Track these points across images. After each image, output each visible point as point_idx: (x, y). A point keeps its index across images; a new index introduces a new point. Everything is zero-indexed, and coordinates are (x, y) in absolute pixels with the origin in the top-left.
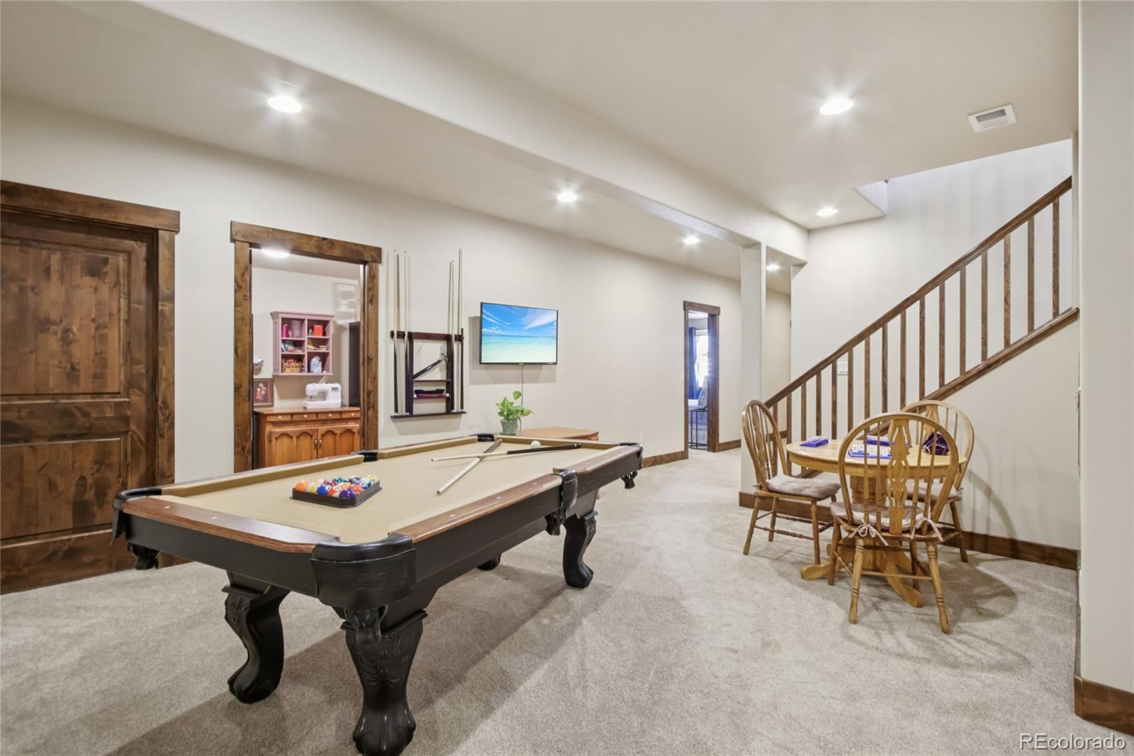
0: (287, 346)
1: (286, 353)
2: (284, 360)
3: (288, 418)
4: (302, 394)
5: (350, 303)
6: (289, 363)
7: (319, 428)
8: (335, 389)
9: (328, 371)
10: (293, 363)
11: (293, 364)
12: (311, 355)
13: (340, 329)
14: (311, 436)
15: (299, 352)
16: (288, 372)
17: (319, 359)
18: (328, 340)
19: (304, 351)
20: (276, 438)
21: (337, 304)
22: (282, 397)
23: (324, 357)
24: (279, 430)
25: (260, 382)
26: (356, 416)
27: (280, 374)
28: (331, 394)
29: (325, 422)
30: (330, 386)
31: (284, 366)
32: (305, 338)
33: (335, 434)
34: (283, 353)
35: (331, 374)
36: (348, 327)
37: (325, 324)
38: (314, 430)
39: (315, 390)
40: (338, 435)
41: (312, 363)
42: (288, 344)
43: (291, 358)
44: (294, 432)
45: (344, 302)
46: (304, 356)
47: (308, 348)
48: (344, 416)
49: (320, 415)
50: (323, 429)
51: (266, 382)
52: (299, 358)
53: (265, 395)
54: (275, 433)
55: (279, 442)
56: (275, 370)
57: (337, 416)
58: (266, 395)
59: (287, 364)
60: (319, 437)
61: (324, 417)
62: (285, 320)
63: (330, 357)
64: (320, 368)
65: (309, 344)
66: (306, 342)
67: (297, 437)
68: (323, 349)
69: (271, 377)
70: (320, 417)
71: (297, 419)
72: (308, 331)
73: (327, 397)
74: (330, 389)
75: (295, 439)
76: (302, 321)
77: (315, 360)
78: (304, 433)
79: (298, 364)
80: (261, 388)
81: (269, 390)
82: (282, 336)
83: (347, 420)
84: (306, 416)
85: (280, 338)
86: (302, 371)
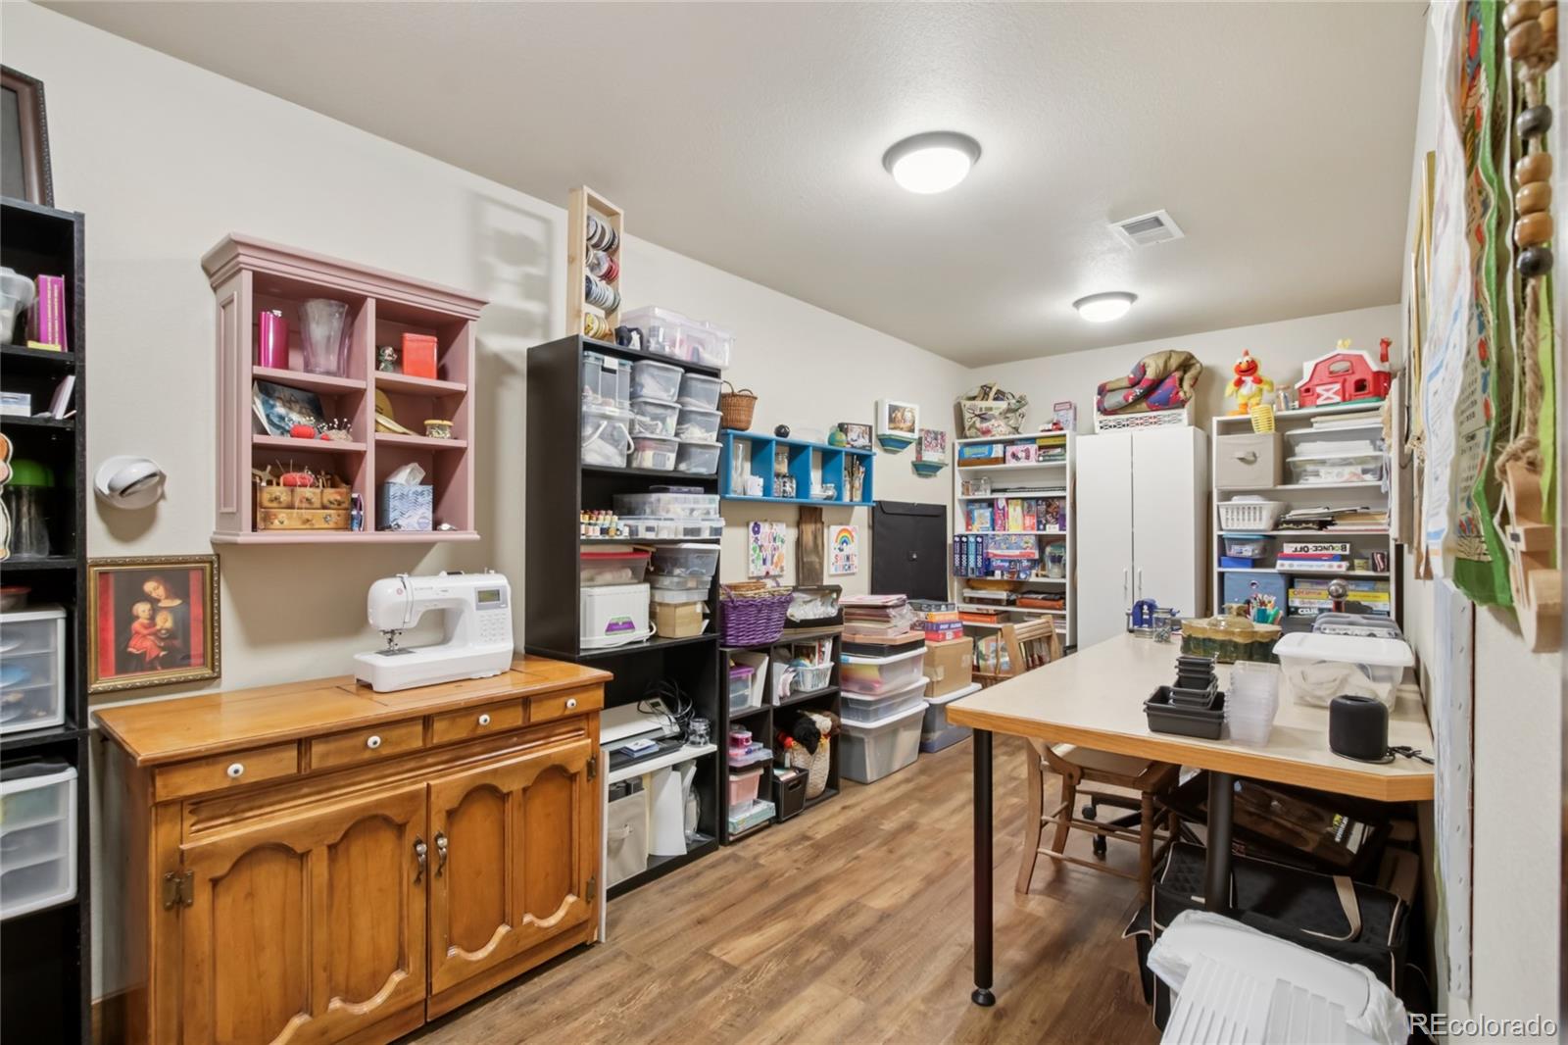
0: (280, 409)
1: (275, 439)
2: (266, 475)
3: (285, 763)
4: (353, 620)
5: (528, 277)
6: (291, 485)
7: (432, 783)
8: (489, 596)
9: (460, 526)
10: (311, 490)
11: (308, 492)
12: (392, 456)
13: (495, 368)
14: (400, 829)
15: (338, 440)
16: (285, 530)
17: (421, 474)
18: (459, 396)
19: (357, 437)
20: (215, 882)
21: (484, 274)
22: (259, 637)
23: (439, 467)
24: (228, 833)
25: (147, 576)
26: (586, 708)
27: (246, 536)
28: (474, 618)
29: (459, 749)
30: (468, 585)
31: (265, 497)
32: (367, 378)
33: (505, 798)
34: (260, 439)
35: (470, 535)
36: (522, 365)
37: (446, 330)
38: (412, 797)
39: (410, 606)
40: (517, 798)
41: (393, 491)
42: (288, 403)
43: (299, 468)
44: (315, 827)
45: (507, 272)
46: (360, 456)
47: (377, 426)
48: (538, 714)
49: (439, 726)
50: (449, 781)
51: (175, 573)
52: (338, 468)
53: (171, 635)
54: (206, 854)
55: (225, 901)
56: (226, 518)
57: (513, 718)
58: (182, 629)
59: (279, 491)
60: (437, 825)
61: (460, 731)
62: (270, 291)
63: (469, 470)
64: (427, 512)
65: (379, 410)
66: (371, 399)
67: (332, 848)
68: (439, 436)
69: (209, 550)
70: (442, 732)
71: (331, 762)
72: (379, 349)
73: (458, 631)
74: (473, 599)
75: (319, 865)
76: (352, 304)
77: (407, 480)
78: (366, 823)
79: (331, 494)
80: (153, 601)
81: (196, 611)
82: (257, 359)
83: (546, 729)
84: (374, 740)
85: (248, 370)
86: (349, 523)
